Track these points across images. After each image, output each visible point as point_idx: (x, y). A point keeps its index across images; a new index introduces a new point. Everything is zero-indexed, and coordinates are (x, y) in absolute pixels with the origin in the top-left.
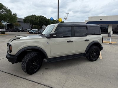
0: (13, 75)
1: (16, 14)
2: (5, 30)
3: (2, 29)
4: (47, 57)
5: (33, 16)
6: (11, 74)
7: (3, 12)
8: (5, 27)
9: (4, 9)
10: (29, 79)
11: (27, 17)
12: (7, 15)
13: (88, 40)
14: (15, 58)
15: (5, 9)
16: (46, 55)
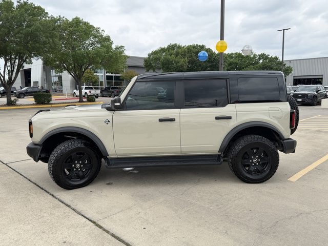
0: (38, 186)
1: (122, 47)
2: (98, 92)
3: (92, 88)
4: (108, 156)
5: (172, 47)
6: (35, 184)
7: (93, 44)
8: (102, 83)
9: (95, 37)
10: (58, 197)
11: (155, 53)
12: (97, 53)
13: (230, 118)
14: (36, 149)
15: (98, 37)
16: (103, 149)
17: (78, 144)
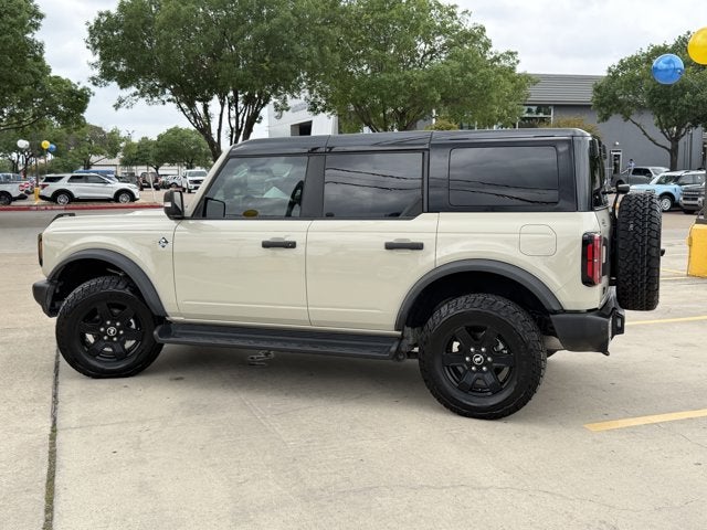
1: (510, 55)
14: (43, 288)
16: (152, 301)
17: (122, 289)
